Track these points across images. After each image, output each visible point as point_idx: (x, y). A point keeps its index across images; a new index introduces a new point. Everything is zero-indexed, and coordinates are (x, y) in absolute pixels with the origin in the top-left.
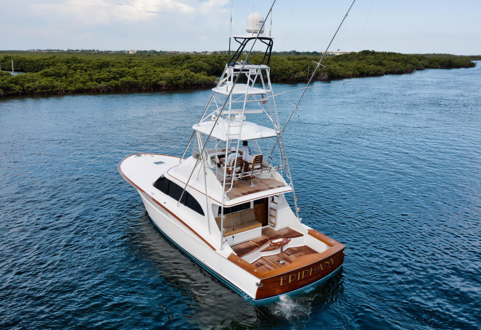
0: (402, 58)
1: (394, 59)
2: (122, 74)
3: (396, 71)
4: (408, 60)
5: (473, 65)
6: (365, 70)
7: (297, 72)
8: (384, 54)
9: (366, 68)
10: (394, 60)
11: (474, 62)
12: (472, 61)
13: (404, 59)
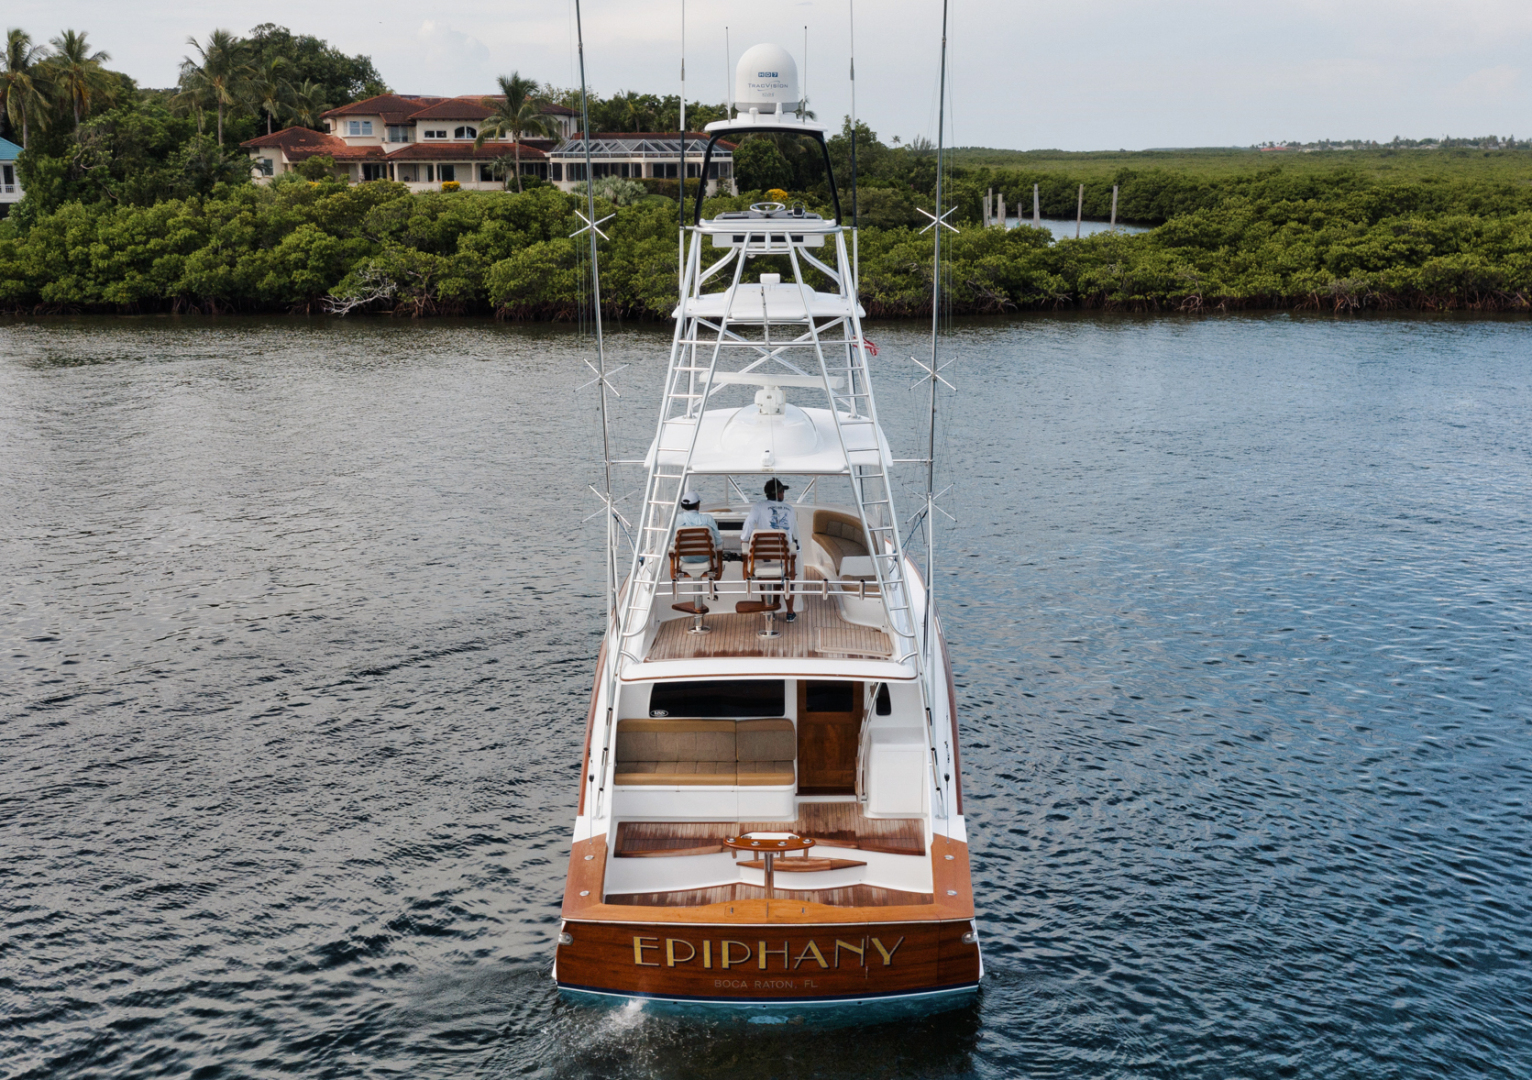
2: (1451, 239)
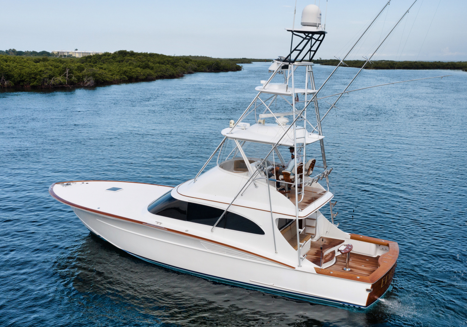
0: (167, 61)
1: (158, 61)
3: (167, 75)
4: (175, 62)
5: (239, 69)
6: (133, 74)
7: (52, 77)
8: (145, 55)
9: (134, 72)
10: (159, 63)
11: (240, 65)
12: (238, 64)
13: (170, 61)
